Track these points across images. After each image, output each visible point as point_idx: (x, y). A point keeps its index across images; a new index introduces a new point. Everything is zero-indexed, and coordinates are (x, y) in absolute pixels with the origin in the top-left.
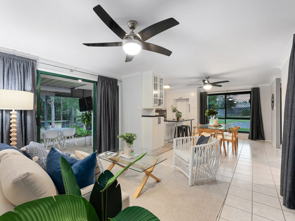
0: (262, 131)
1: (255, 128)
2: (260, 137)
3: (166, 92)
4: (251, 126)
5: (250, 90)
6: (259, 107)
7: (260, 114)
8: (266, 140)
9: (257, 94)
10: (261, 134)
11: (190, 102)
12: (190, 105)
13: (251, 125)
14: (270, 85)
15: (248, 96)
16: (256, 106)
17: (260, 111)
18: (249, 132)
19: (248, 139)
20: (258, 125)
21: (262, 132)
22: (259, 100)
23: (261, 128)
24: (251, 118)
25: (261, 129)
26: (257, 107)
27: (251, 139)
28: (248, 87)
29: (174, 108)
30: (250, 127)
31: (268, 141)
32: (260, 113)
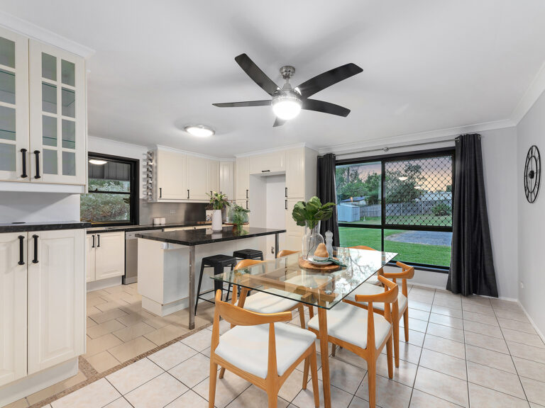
0: (488, 267)
1: (468, 257)
2: (484, 287)
3: (235, 157)
4: (455, 253)
5: (453, 144)
6: (480, 194)
7: (482, 215)
8: (502, 298)
9: (473, 155)
10: (485, 278)
11: (289, 182)
12: (288, 190)
13: (455, 249)
14: (515, 125)
15: (445, 162)
16: (471, 193)
17: (481, 207)
18: (448, 268)
19: (445, 289)
20: (477, 250)
21: (488, 272)
22: (478, 173)
23: (487, 258)
24: (455, 228)
25: (487, 262)
26: (473, 194)
27: (453, 292)
28: (446, 136)
29: (217, 195)
30: (453, 254)
31: (509, 299)
32: (482, 210)
